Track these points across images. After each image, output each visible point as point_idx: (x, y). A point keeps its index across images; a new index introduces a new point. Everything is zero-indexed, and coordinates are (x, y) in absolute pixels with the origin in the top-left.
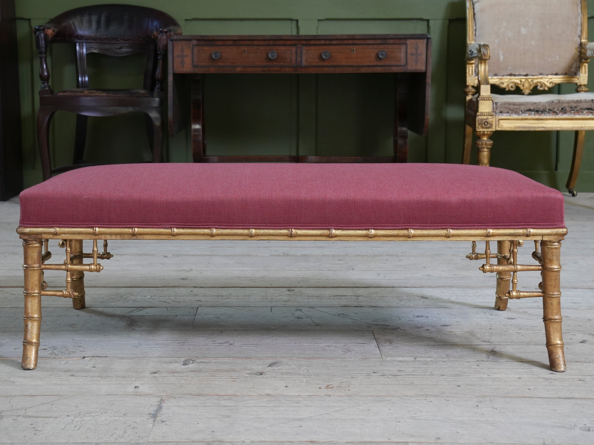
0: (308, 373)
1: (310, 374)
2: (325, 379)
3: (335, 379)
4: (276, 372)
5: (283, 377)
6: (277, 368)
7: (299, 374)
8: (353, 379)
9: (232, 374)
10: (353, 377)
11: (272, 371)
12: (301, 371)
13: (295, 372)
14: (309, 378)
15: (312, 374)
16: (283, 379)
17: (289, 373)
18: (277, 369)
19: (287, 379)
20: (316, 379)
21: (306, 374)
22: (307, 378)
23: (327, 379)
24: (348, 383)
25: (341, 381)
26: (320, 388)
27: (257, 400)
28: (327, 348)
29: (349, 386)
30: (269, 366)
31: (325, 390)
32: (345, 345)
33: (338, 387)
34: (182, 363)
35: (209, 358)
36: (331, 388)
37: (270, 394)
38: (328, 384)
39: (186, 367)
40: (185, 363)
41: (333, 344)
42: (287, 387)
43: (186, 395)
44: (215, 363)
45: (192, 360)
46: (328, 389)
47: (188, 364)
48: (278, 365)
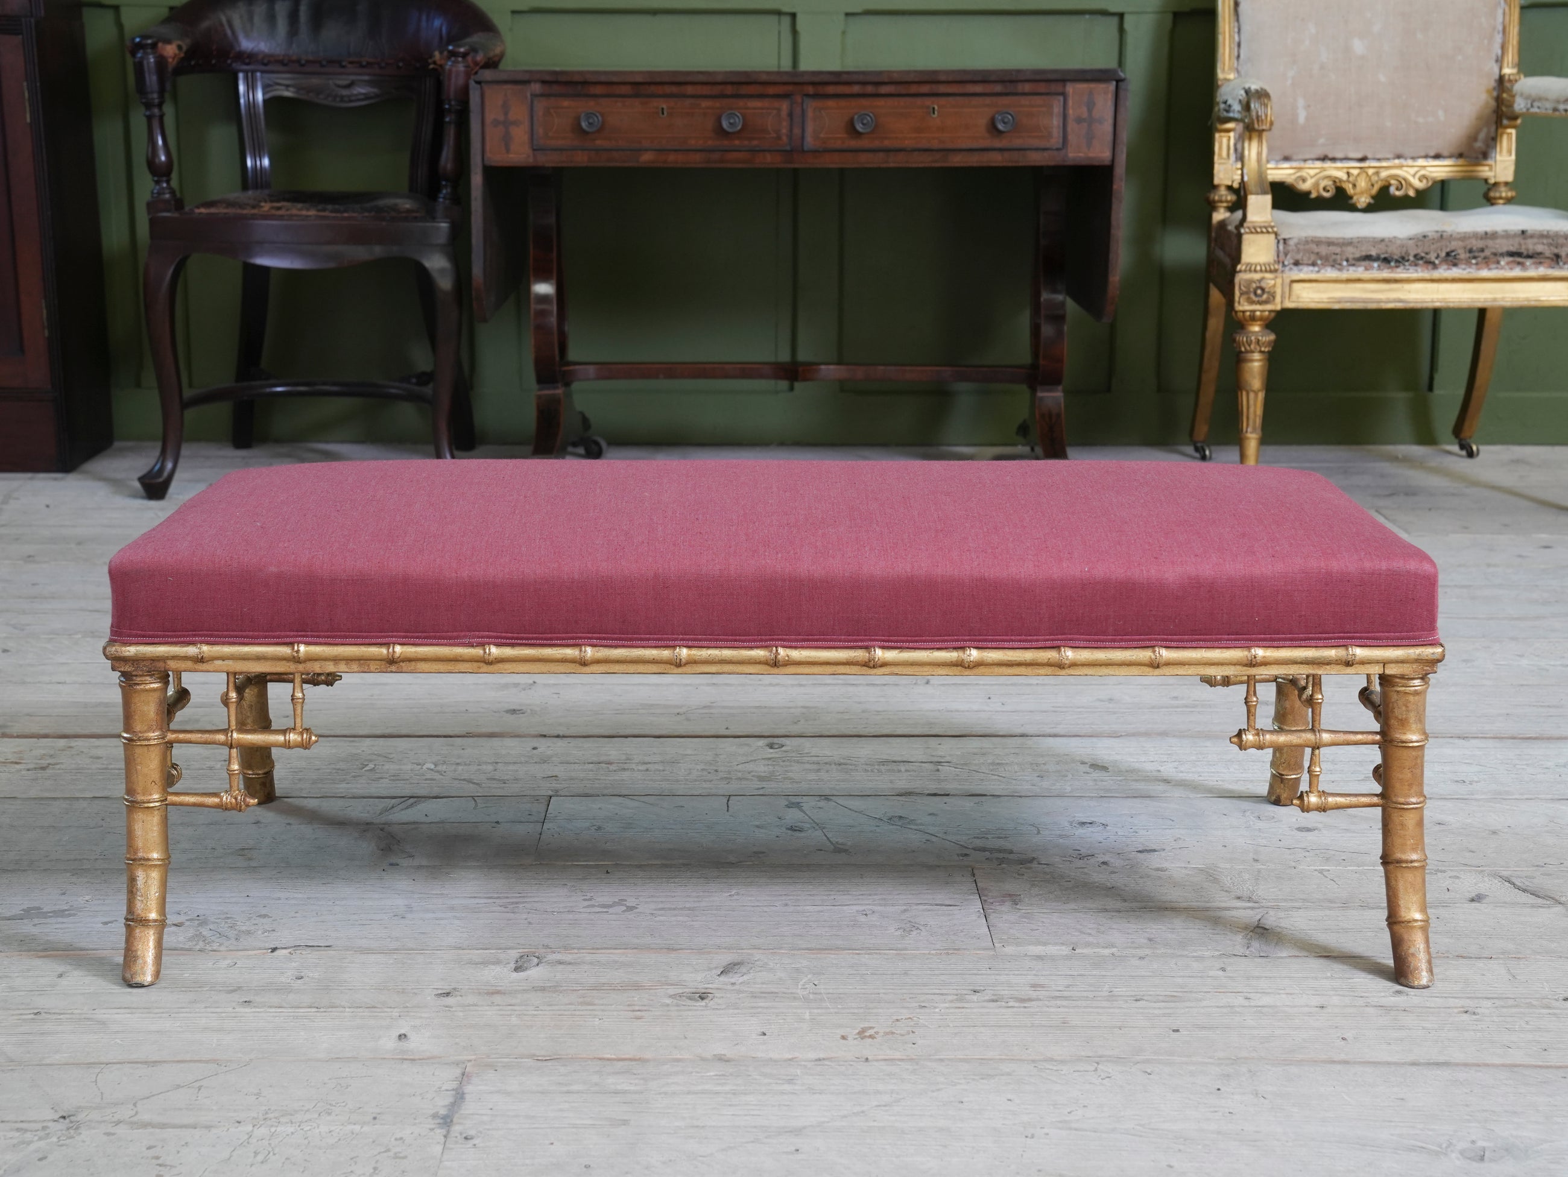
0: (816, 994)
1: (819, 997)
2: (856, 1011)
3: (881, 1011)
4: (739, 992)
5: (755, 1005)
6: (741, 980)
7: (795, 998)
8: (922, 1010)
9: (633, 997)
10: (923, 1004)
11: (729, 987)
12: (800, 987)
13: (785, 990)
14: (818, 1008)
15: (825, 996)
16: (754, 1010)
17: (769, 993)
18: (741, 983)
19: (765, 1011)
20: (836, 1010)
21: (811, 996)
22: (814, 1008)
23: (861, 1011)
24: (912, 1023)
25: (895, 1018)
26: (844, 1038)
27: (694, 1074)
28: (863, 919)
29: (913, 1032)
30: (722, 972)
31: (855, 1042)
32: (905, 911)
33: (886, 1034)
34: (513, 965)
35: (579, 949)
36: (871, 1037)
37: (725, 1055)
38: (862, 1026)
39: (522, 975)
40: (520, 963)
41: (876, 908)
42: (764, 1034)
43: (522, 1058)
44: (591, 963)
45: (537, 954)
46: (862, 1039)
47: (526, 969)
48: (744, 969)
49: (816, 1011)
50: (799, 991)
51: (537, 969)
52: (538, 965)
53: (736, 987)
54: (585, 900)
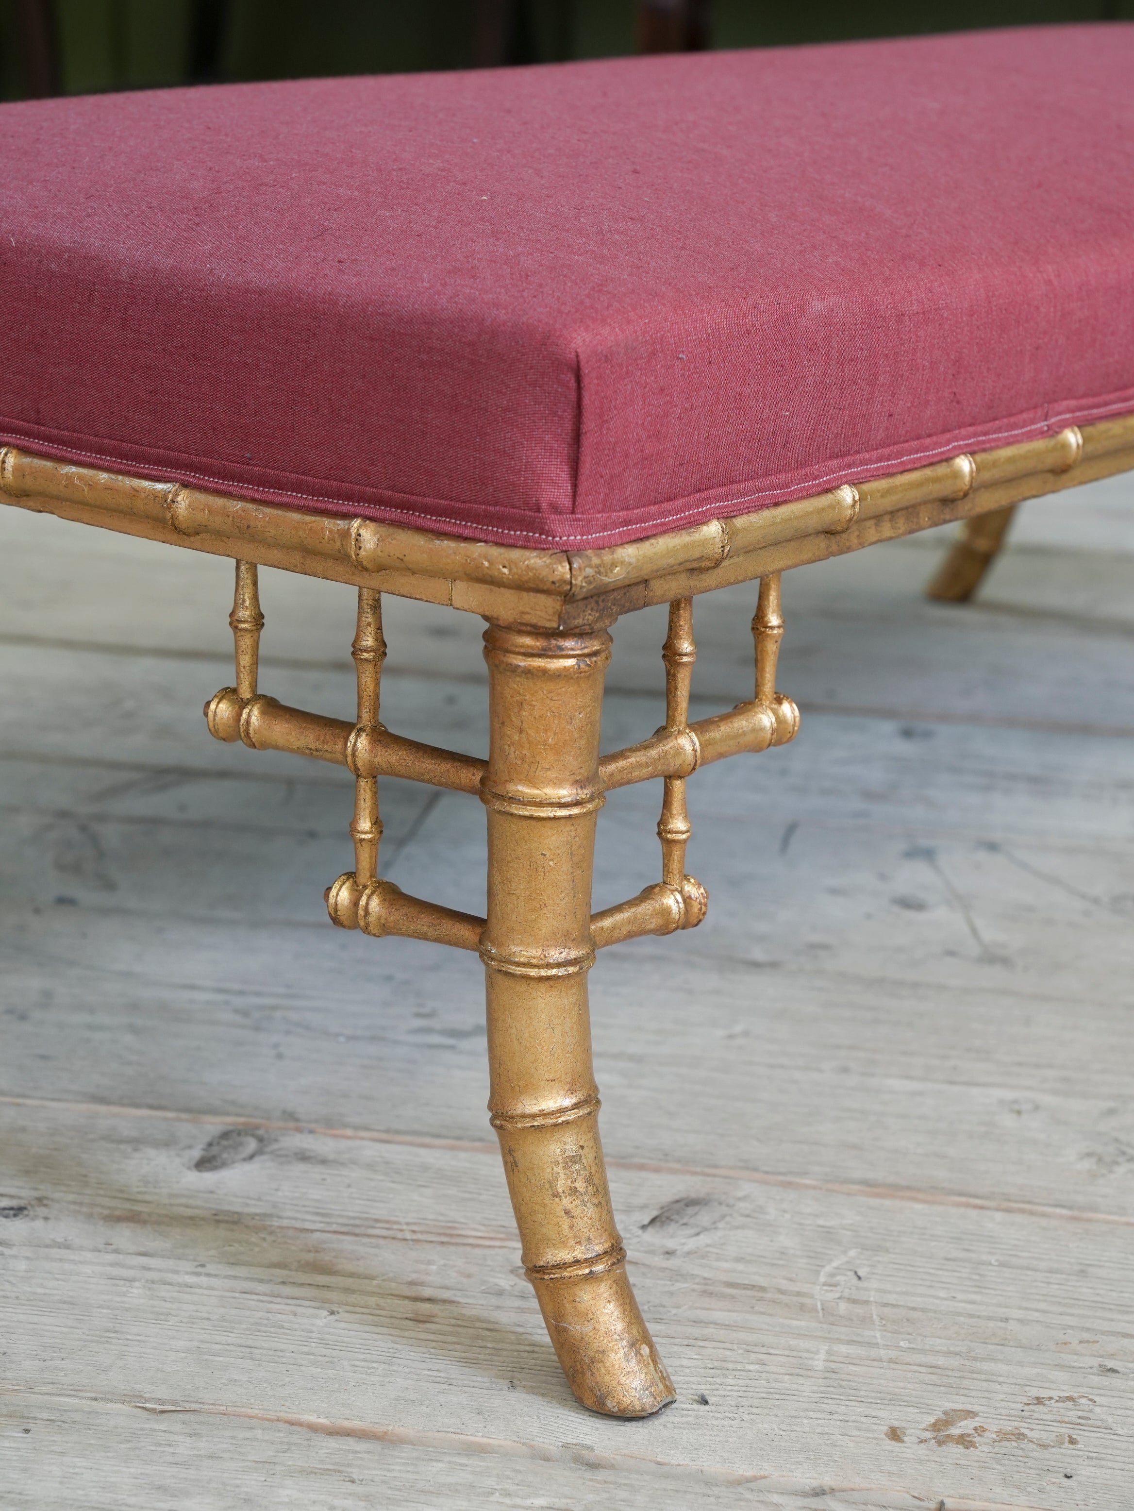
0: (854, 1302)
1: (859, 1310)
2: (941, 1361)
3: (1003, 1368)
4: (678, 1275)
5: (701, 1314)
6: (692, 1244)
7: (802, 1307)
8: (1105, 1381)
9: (429, 1263)
10: (1110, 1364)
11: (658, 1261)
12: (822, 1279)
13: (784, 1284)
14: (850, 1342)
15: (874, 1311)
16: (696, 1331)
17: (745, 1287)
18: (689, 1253)
19: (722, 1334)
20: (892, 1354)
21: (843, 1307)
22: (840, 1341)
23: (955, 1362)
24: (1073, 1415)
25: (1035, 1392)
26: (895, 1434)
27: (496, 1497)
28: (1008, 1121)
29: (1072, 1441)
30: (653, 1221)
31: (922, 1450)
32: (1111, 1112)
33: (1004, 1436)
34: (197, 1153)
35: (356, 1128)
36: (964, 1441)
37: (591, 1448)
38: (949, 1406)
39: (209, 1178)
40: (215, 1150)
41: (1046, 1099)
42: (706, 1402)
43: (109, 1401)
44: (370, 1166)
45: (261, 1132)
46: (940, 1443)
47: (224, 1165)
48: (704, 1217)
49: (844, 1349)
50: (817, 1290)
51: (248, 1167)
52: (251, 1157)
53: (674, 1263)
54: (418, 1015)
